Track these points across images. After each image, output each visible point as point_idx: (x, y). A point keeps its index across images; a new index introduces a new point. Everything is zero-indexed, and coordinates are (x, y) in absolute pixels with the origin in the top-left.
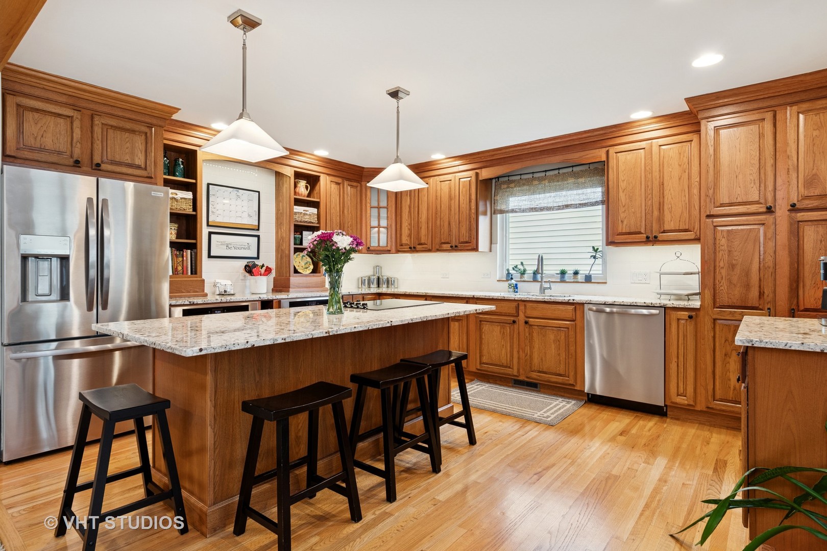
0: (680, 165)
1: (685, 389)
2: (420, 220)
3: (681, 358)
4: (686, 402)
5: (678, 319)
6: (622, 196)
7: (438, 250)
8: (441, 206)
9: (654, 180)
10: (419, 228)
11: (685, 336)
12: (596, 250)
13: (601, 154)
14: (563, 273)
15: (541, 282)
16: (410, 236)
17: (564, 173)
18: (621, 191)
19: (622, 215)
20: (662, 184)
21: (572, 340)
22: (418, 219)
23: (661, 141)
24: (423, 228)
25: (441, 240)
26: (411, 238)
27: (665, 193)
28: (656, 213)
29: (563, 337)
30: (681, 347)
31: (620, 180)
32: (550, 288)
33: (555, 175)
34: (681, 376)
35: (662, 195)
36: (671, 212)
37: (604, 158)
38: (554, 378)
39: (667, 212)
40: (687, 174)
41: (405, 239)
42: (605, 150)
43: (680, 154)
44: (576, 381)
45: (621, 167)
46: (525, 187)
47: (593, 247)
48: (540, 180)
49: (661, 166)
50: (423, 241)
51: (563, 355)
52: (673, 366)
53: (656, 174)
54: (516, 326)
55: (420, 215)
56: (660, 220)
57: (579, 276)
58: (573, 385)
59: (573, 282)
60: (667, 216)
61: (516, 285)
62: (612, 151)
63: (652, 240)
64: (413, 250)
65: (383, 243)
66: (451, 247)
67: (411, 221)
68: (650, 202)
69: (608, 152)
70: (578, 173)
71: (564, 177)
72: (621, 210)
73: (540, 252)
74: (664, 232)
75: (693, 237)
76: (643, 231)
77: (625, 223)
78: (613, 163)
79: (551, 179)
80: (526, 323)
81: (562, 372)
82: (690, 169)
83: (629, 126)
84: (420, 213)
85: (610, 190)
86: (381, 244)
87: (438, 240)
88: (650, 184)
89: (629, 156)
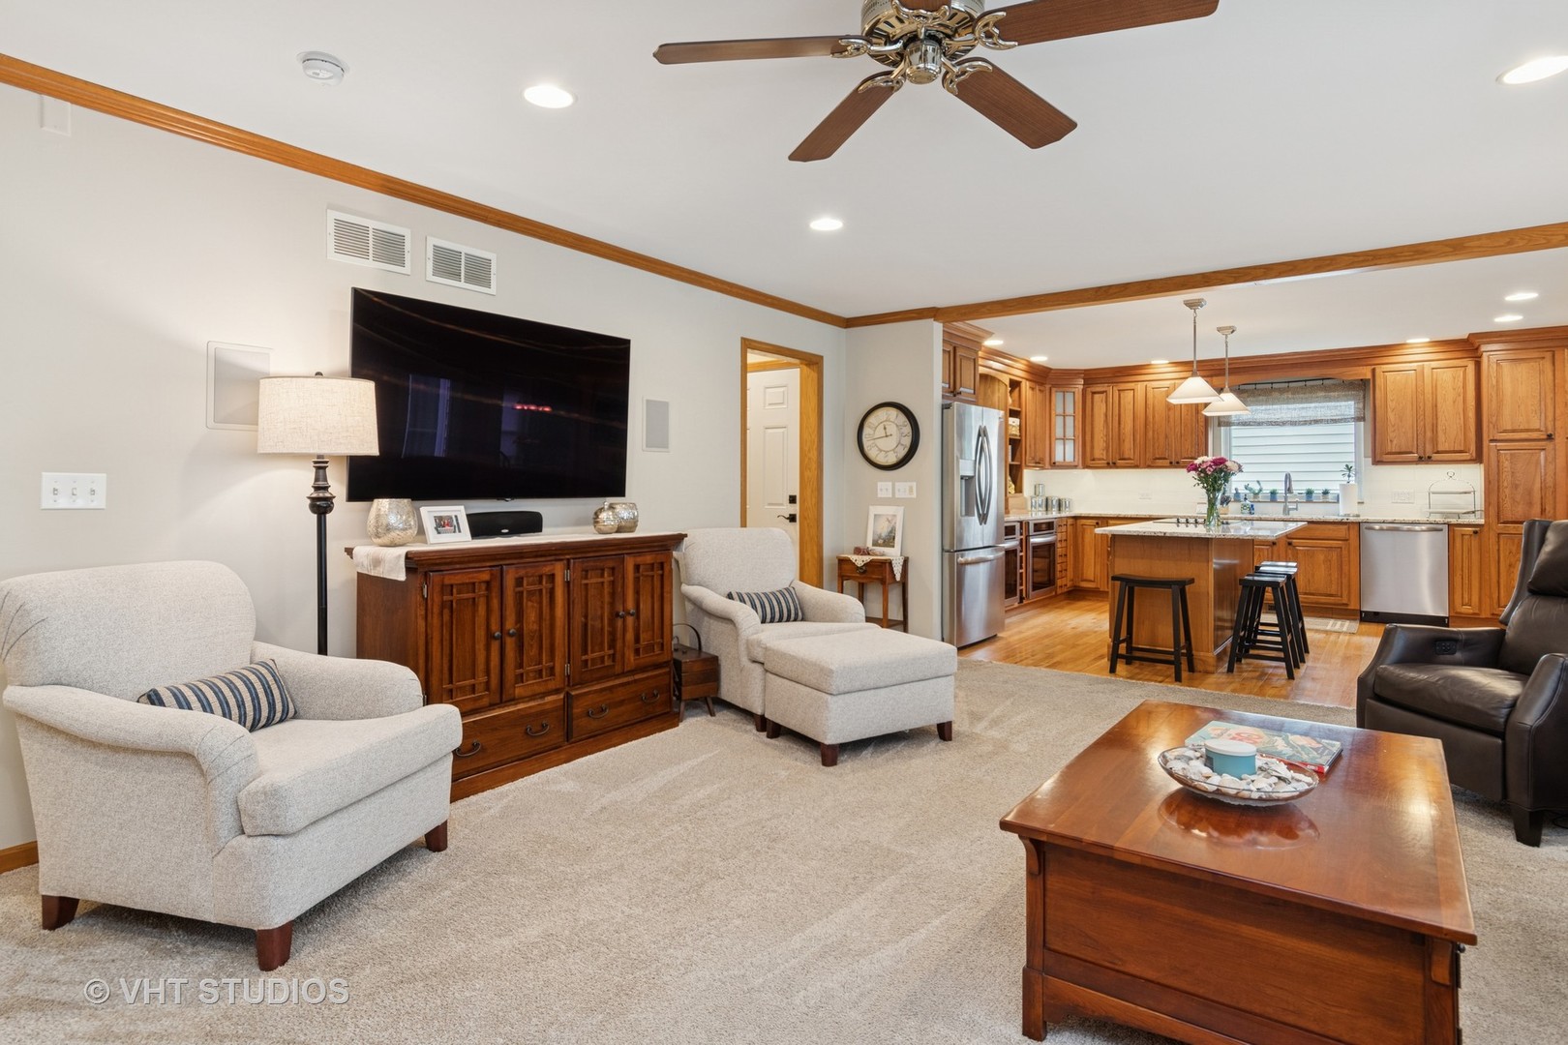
0: (1454, 389)
1: (1470, 599)
2: (1122, 431)
3: (1466, 571)
4: (1471, 611)
5: (1463, 535)
6: (1391, 416)
7: (1149, 467)
8: (1154, 417)
9: (1427, 402)
10: (1120, 440)
11: (1470, 550)
12: (1349, 469)
13: (1365, 372)
14: (1309, 493)
15: (1285, 502)
16: (1107, 449)
17: (1313, 386)
18: (1389, 410)
19: (1391, 435)
20: (1435, 406)
21: (1345, 559)
22: (1119, 430)
23: (1434, 364)
24: (1127, 440)
25: (1154, 454)
26: (1107, 452)
27: (1439, 414)
28: (1429, 434)
29: (1335, 557)
30: (1466, 561)
31: (1389, 400)
32: (1296, 509)
33: (1301, 388)
34: (1466, 587)
35: (1436, 416)
36: (1445, 433)
37: (1369, 376)
38: (1323, 599)
39: (1440, 433)
40: (1462, 397)
41: (1099, 452)
42: (1370, 368)
43: (1454, 378)
44: (1349, 600)
45: (1390, 387)
46: (1261, 398)
47: (1347, 466)
48: (1281, 391)
49: (1435, 388)
50: (1126, 456)
51: (1335, 575)
52: (1458, 579)
53: (1429, 396)
54: (1275, 548)
55: (1122, 426)
56: (1435, 440)
57: (1330, 496)
58: (1347, 605)
59: (1323, 502)
60: (1441, 437)
61: (1252, 506)
62: (1379, 370)
63: (1424, 459)
64: (1112, 465)
65: (1070, 458)
66: (1171, 463)
67: (1107, 432)
68: (1422, 423)
69: (1374, 370)
70: (1329, 387)
71: (1313, 389)
72: (1390, 429)
73: (1288, 469)
74: (1438, 452)
75: (1469, 458)
76: (1415, 451)
77: (1395, 442)
78: (1379, 381)
79: (1295, 391)
80: (1290, 544)
81: (1333, 592)
82: (1465, 393)
83: (1400, 347)
84: (1122, 423)
85: (1377, 410)
86: (1067, 460)
87: (1149, 455)
88: (1421, 405)
89: (1398, 376)
